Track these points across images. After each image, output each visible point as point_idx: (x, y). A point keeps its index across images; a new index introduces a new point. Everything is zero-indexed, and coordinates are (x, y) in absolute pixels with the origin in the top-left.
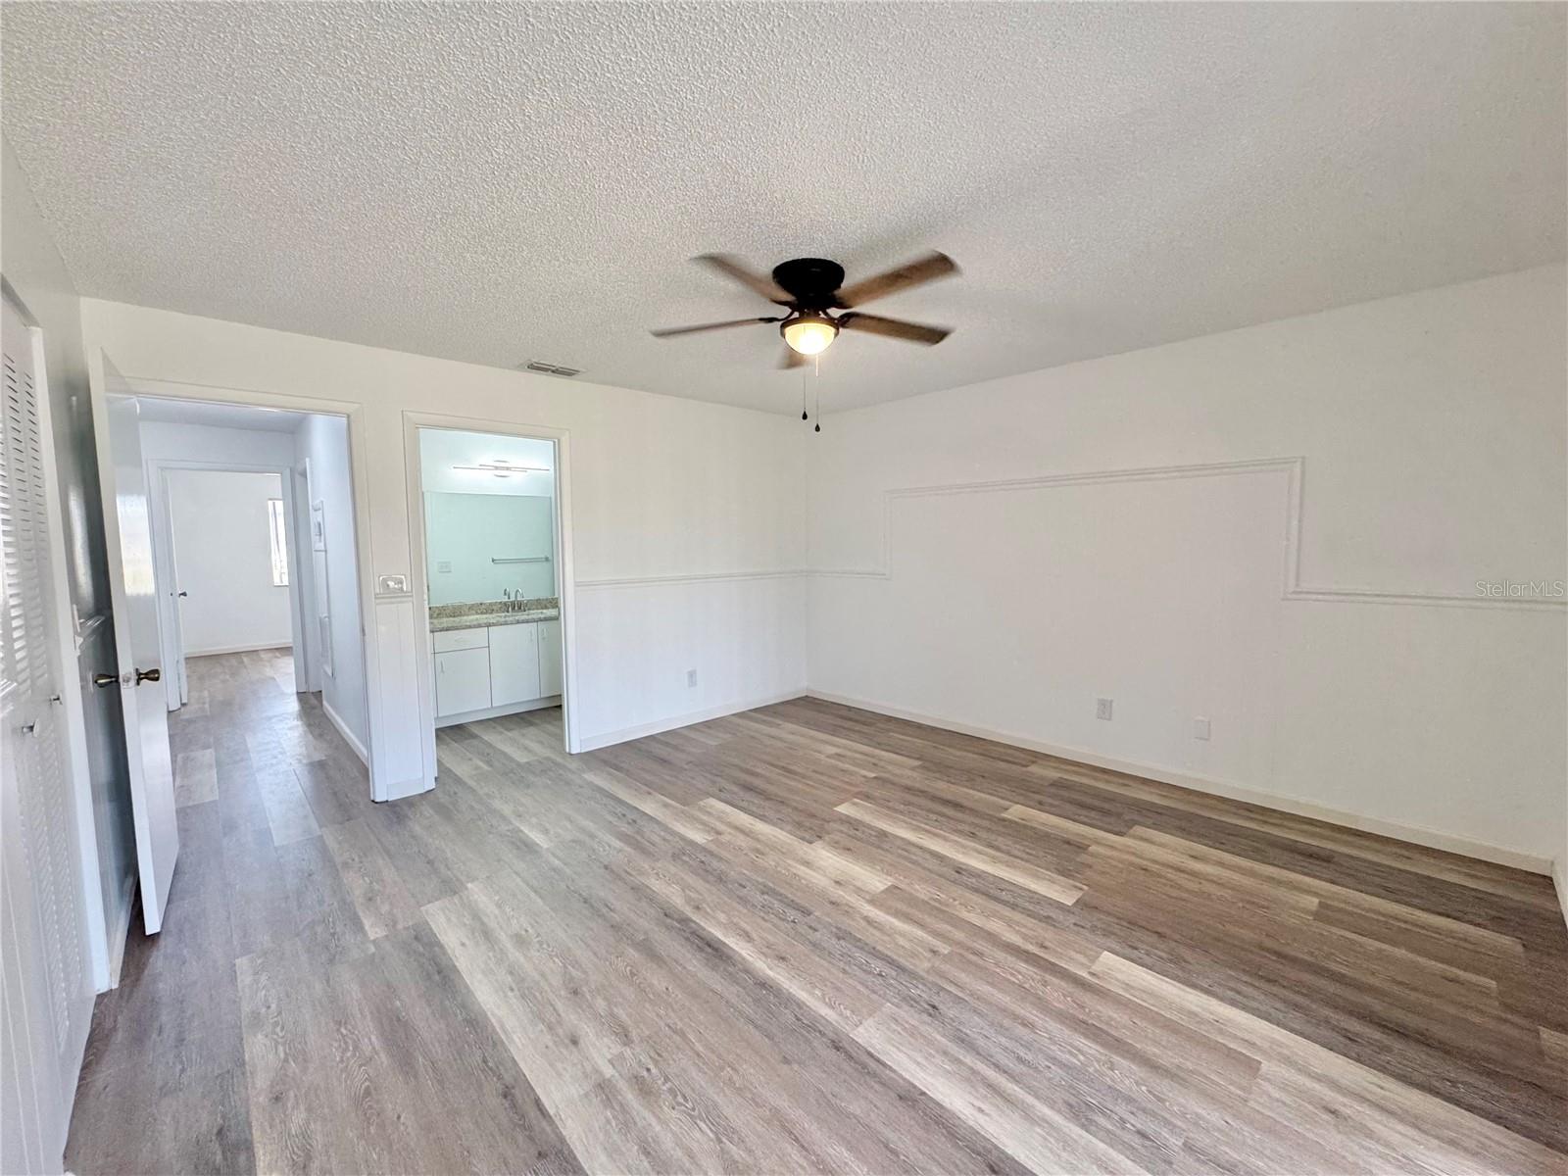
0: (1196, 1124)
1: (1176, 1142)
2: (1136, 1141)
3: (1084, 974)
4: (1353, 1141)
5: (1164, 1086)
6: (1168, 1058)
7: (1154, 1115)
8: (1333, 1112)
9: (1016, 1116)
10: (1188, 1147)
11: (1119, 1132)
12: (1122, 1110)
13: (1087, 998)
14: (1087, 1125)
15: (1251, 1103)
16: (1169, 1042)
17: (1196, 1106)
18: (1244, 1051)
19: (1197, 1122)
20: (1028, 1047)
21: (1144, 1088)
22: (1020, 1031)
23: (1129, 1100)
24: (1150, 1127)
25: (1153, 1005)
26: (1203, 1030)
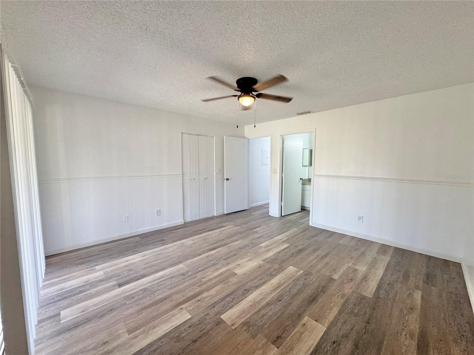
0: (128, 308)
1: (127, 303)
2: (133, 296)
3: (183, 306)
4: (97, 341)
5: (139, 308)
6: (145, 313)
7: (135, 302)
8: (105, 343)
9: (150, 281)
10: (125, 304)
11: (136, 294)
12: (140, 297)
13: (174, 303)
14: (141, 290)
15: (122, 323)
16: (149, 315)
17: (130, 311)
18: (134, 333)
19: (128, 309)
20: (165, 287)
21: (142, 303)
22: (170, 287)
23: (141, 299)
24: (133, 300)
25: (163, 318)
26: (147, 327)
